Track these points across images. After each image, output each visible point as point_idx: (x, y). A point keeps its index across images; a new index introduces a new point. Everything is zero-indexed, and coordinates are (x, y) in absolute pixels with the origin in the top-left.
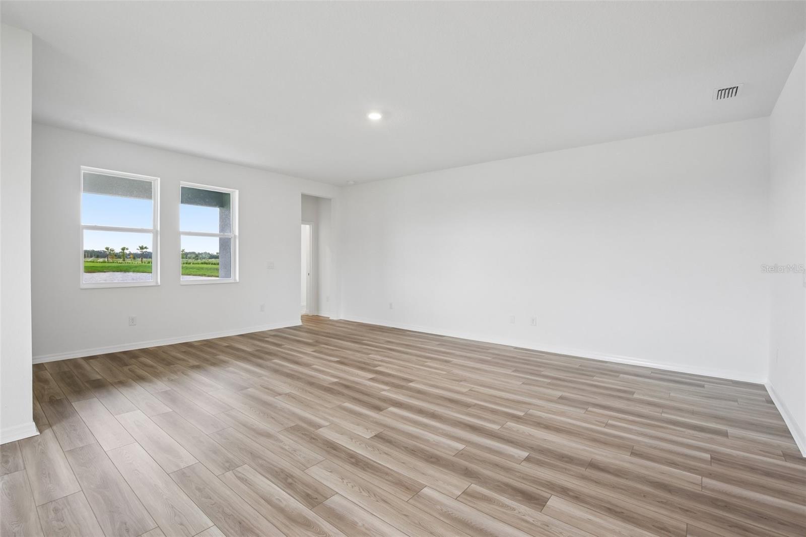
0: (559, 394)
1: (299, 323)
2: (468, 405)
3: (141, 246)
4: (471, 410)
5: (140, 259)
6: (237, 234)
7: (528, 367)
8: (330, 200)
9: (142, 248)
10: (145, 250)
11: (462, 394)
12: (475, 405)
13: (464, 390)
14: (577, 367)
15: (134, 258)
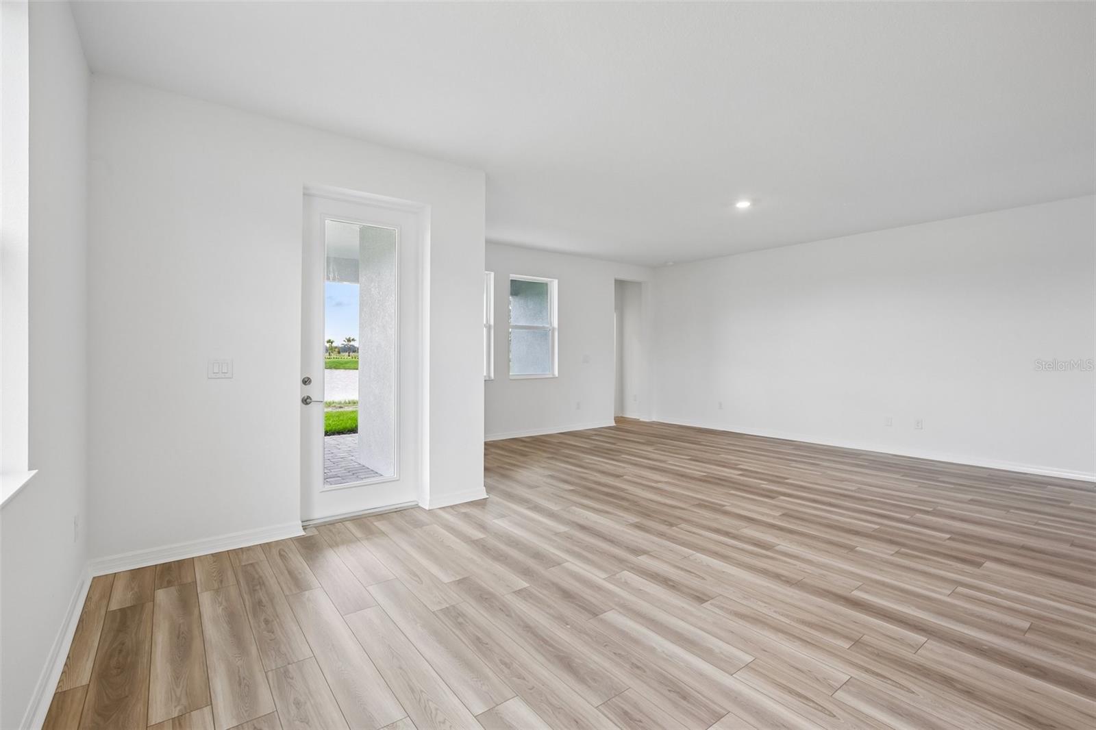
0: (970, 497)
1: (613, 424)
2: (866, 500)
3: (348, 338)
4: (869, 503)
5: (347, 354)
6: (556, 324)
7: (920, 473)
8: (639, 284)
9: (349, 340)
10: (352, 343)
11: (852, 491)
12: (872, 500)
13: (853, 489)
14: (986, 476)
15: (339, 353)
